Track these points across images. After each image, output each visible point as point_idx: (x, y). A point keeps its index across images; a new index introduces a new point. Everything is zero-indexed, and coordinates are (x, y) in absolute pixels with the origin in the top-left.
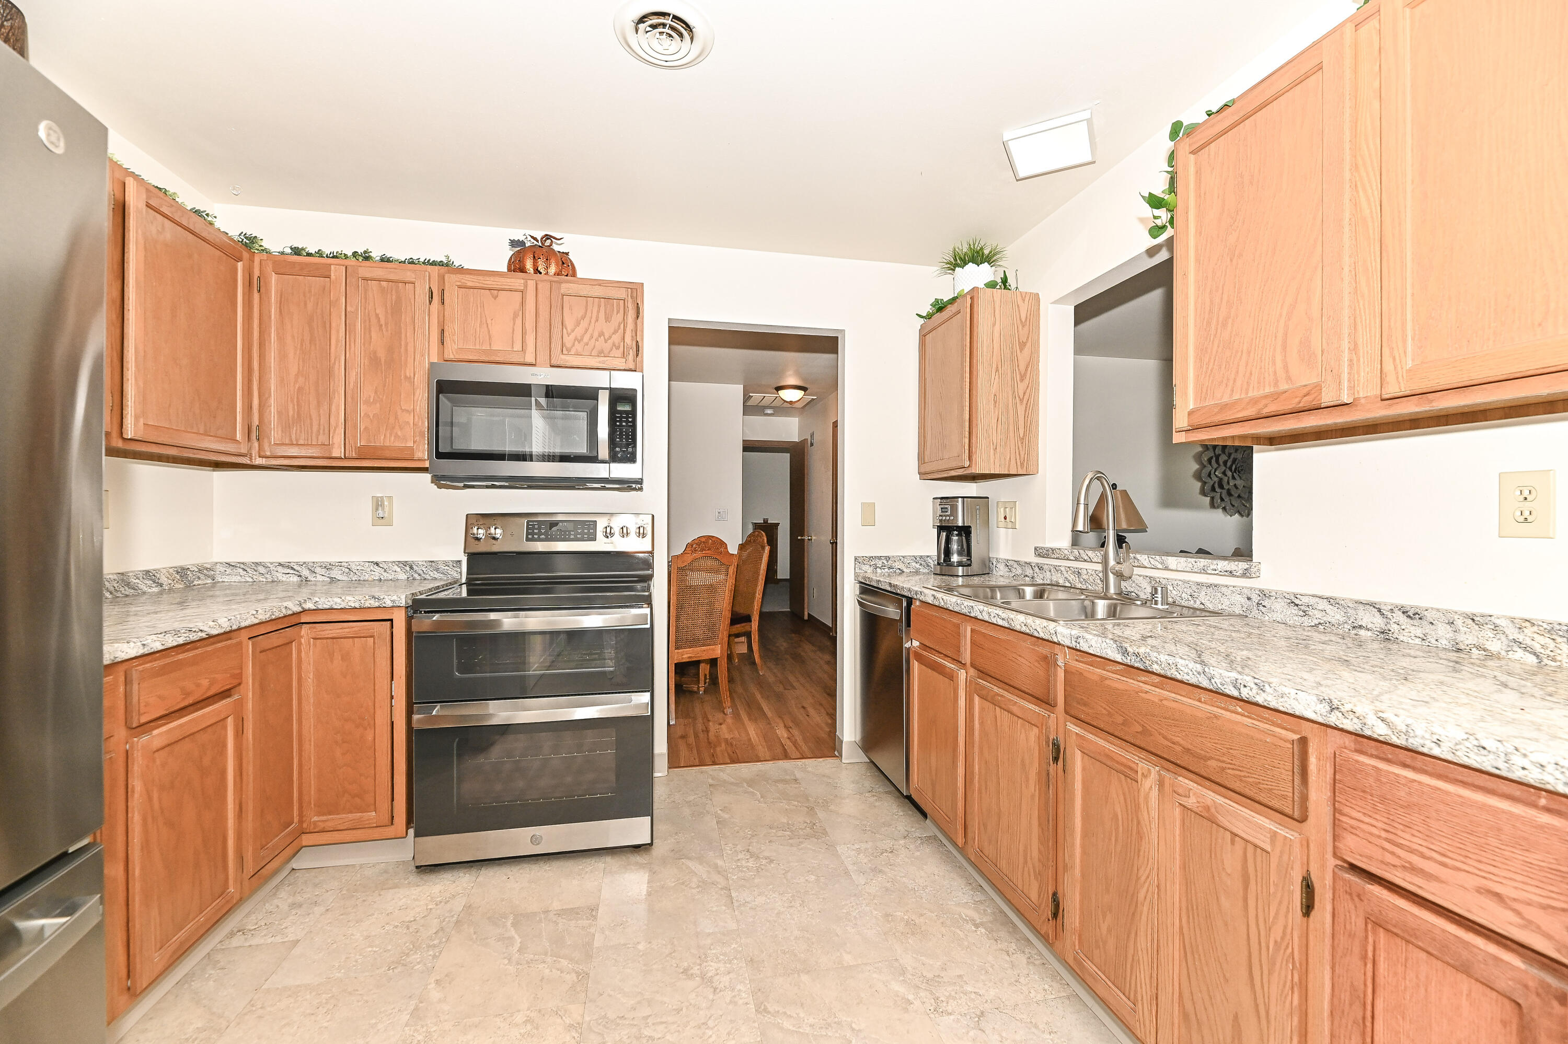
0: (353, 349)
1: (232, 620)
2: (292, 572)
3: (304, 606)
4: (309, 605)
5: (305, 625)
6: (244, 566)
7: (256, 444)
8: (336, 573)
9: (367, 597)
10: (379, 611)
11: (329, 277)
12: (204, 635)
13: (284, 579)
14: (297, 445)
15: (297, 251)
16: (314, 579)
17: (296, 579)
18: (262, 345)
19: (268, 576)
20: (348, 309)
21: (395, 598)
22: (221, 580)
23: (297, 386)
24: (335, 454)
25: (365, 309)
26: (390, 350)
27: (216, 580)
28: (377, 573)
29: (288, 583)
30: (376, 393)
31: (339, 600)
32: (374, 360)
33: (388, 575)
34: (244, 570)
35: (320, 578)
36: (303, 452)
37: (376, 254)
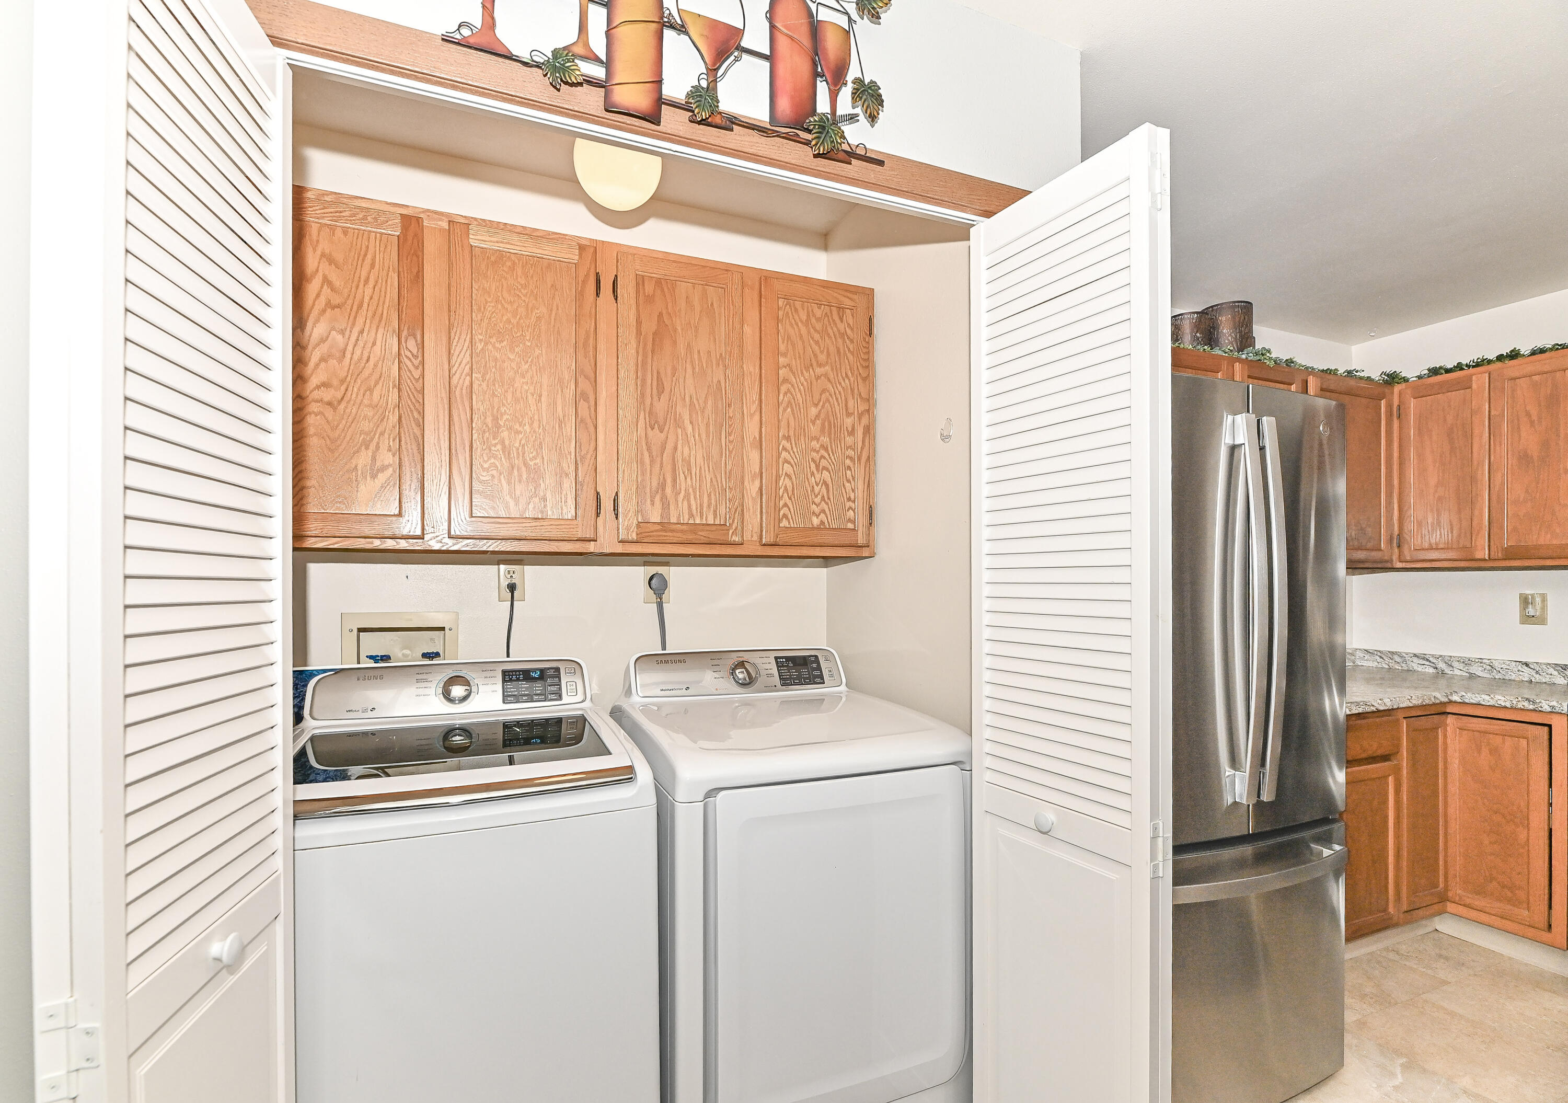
0: (1498, 448)
1: (1394, 702)
2: (1427, 663)
3: (1450, 697)
4: (1455, 698)
5: (1450, 716)
6: (1381, 654)
7: (1396, 550)
8: (1476, 670)
9: (1520, 699)
10: (1533, 714)
11: (1470, 387)
12: (1374, 709)
13: (1419, 669)
14: (1437, 549)
15: (1434, 371)
16: (1451, 672)
17: (1431, 670)
18: (1401, 464)
19: (1403, 665)
20: (1492, 413)
21: (1554, 703)
22: (1360, 664)
23: (1437, 496)
24: (1479, 555)
25: (1513, 408)
26: (1545, 445)
27: (1356, 664)
28: (1526, 674)
29: (1424, 674)
30: (1527, 491)
31: (1487, 698)
32: (1524, 459)
33: (1540, 677)
34: (1381, 657)
35: (1457, 672)
36: (1444, 556)
37: (1525, 349)
